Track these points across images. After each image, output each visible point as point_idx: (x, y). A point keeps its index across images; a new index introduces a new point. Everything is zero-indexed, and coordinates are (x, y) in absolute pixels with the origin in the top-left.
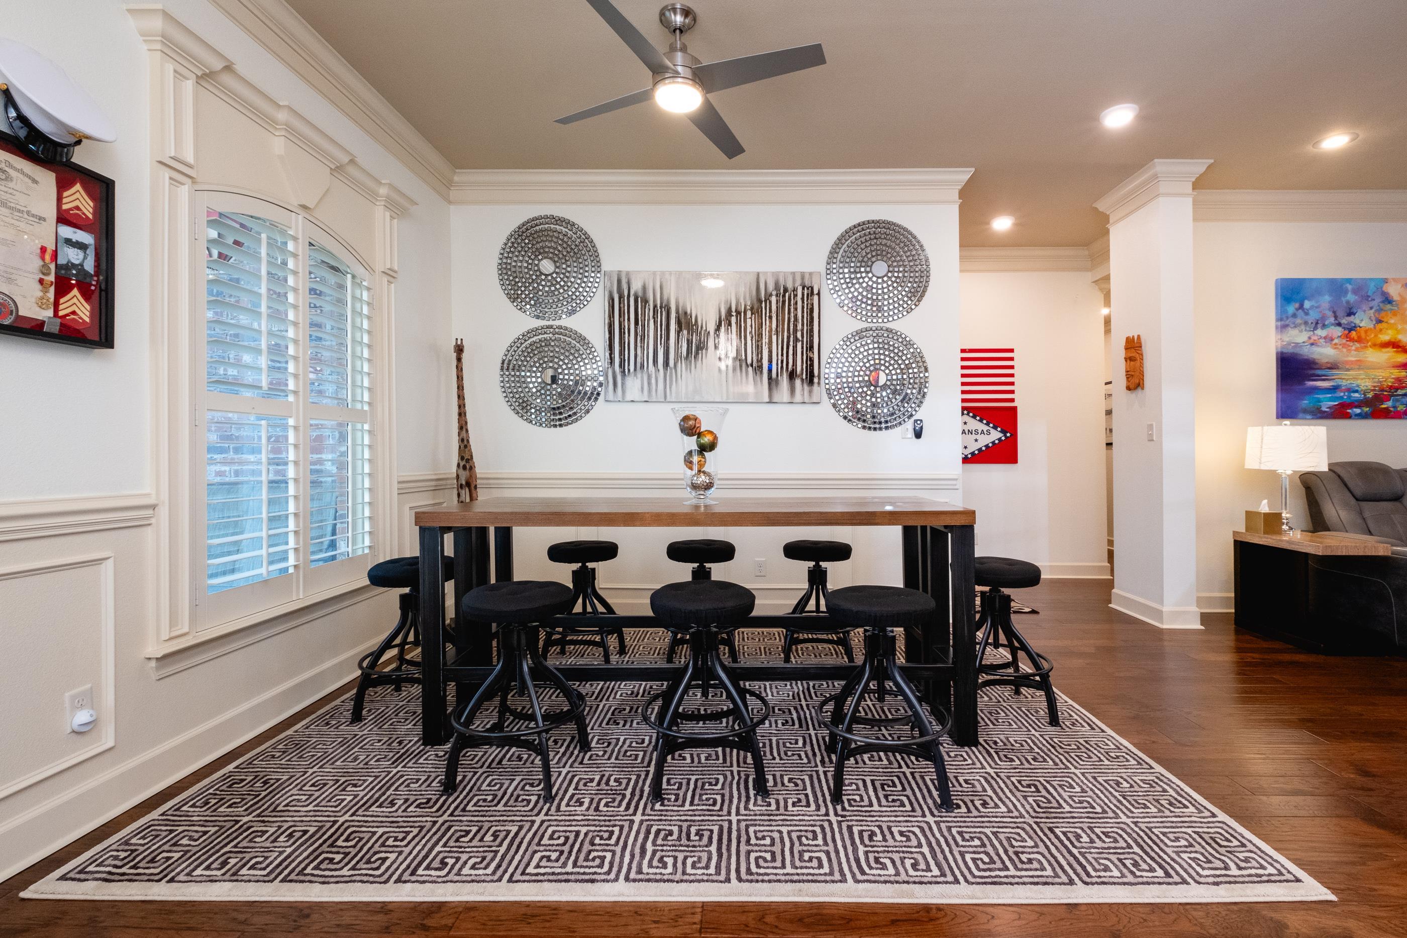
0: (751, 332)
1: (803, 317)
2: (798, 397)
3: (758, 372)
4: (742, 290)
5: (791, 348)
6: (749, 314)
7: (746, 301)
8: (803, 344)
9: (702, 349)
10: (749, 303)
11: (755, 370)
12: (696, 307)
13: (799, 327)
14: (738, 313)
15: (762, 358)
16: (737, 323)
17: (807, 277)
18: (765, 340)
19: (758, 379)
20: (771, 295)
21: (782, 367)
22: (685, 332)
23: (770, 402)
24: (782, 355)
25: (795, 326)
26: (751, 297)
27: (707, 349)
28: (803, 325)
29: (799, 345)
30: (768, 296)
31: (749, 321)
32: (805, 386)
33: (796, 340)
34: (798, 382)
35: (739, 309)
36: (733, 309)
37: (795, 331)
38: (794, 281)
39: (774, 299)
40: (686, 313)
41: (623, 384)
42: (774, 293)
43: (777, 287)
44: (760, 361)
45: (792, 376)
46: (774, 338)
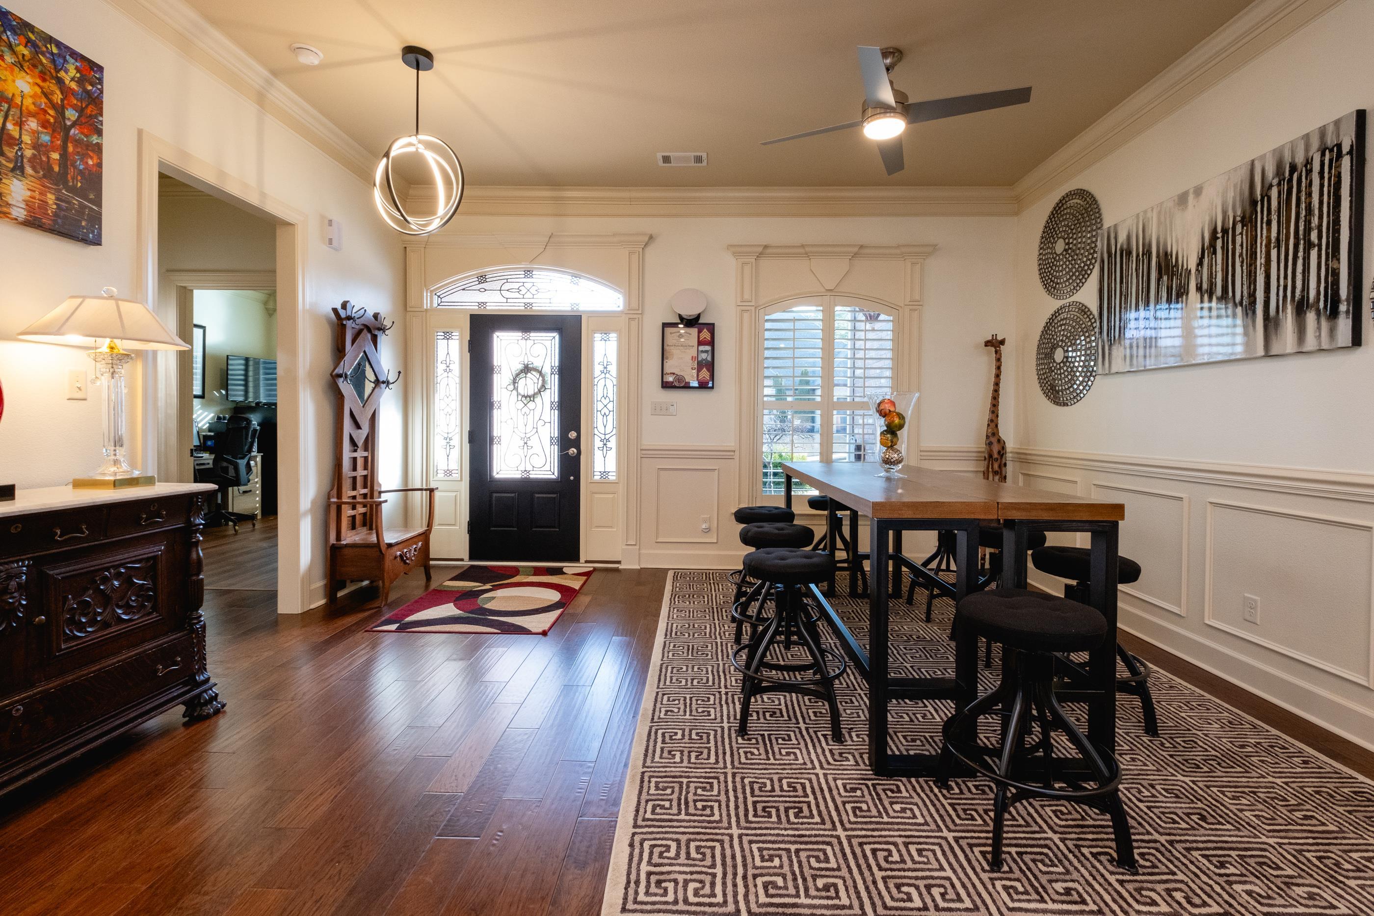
0: (1241, 255)
1: (1321, 203)
2: (1311, 342)
3: (1250, 313)
4: (1231, 194)
5: (1300, 262)
6: (1239, 227)
7: (1235, 211)
8: (1320, 250)
9: (1182, 294)
10: (1239, 212)
11: (1244, 310)
12: (1177, 241)
13: (1315, 221)
14: (1225, 232)
15: (1255, 290)
16: (1223, 248)
17: (1330, 130)
18: (1260, 260)
19: (1250, 322)
20: (1271, 186)
21: (1285, 296)
22: (1165, 278)
23: (1268, 355)
24: (1286, 277)
25: (1308, 222)
26: (1242, 201)
27: (1187, 294)
28: (1321, 217)
29: (1314, 253)
30: (1267, 189)
31: (1238, 239)
32: (1324, 323)
33: (1309, 245)
34: (1311, 317)
35: (1226, 226)
36: (1219, 229)
37: (1308, 230)
38: (1307, 148)
39: (1274, 192)
40: (1166, 254)
41: (1110, 354)
42: (1275, 182)
43: (1279, 172)
44: (1252, 296)
45: (1301, 308)
46: (1274, 253)
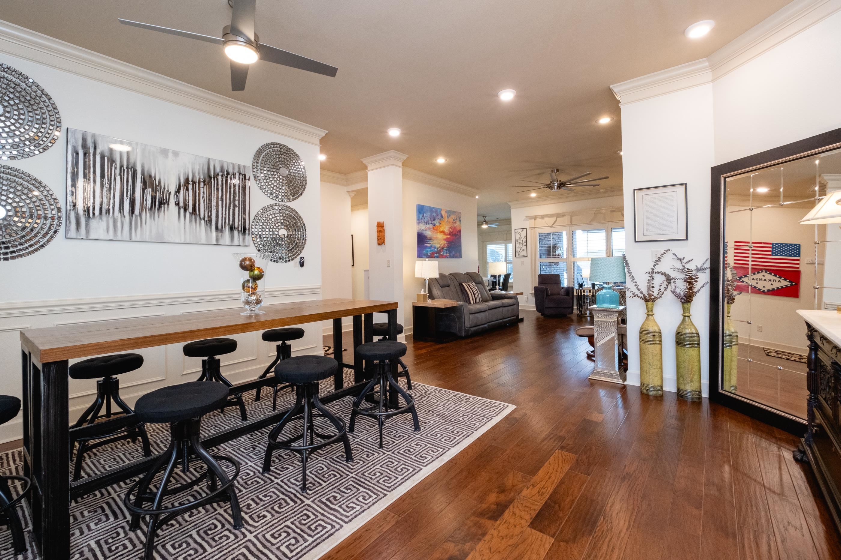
0: (203, 197)
1: (239, 192)
2: (236, 242)
3: (209, 225)
4: (197, 168)
5: (231, 211)
6: (202, 184)
7: (200, 176)
8: (239, 209)
9: (164, 204)
10: (202, 177)
11: (206, 223)
12: (160, 174)
13: (237, 198)
14: (194, 183)
15: (211, 215)
16: (193, 189)
17: (242, 168)
18: (214, 203)
19: (209, 229)
20: (218, 175)
21: (225, 222)
22: (150, 190)
23: (217, 244)
24: (226, 214)
25: (234, 197)
26: (204, 173)
27: (168, 204)
28: (239, 197)
29: (237, 209)
30: (216, 176)
31: (202, 190)
32: (240, 235)
33: (235, 206)
34: (236, 232)
35: (194, 180)
36: (190, 179)
37: (234, 200)
38: (234, 169)
39: (220, 178)
40: (150, 176)
42: (220, 174)
43: (222, 170)
44: (210, 217)
45: (232, 228)
46: (220, 203)
